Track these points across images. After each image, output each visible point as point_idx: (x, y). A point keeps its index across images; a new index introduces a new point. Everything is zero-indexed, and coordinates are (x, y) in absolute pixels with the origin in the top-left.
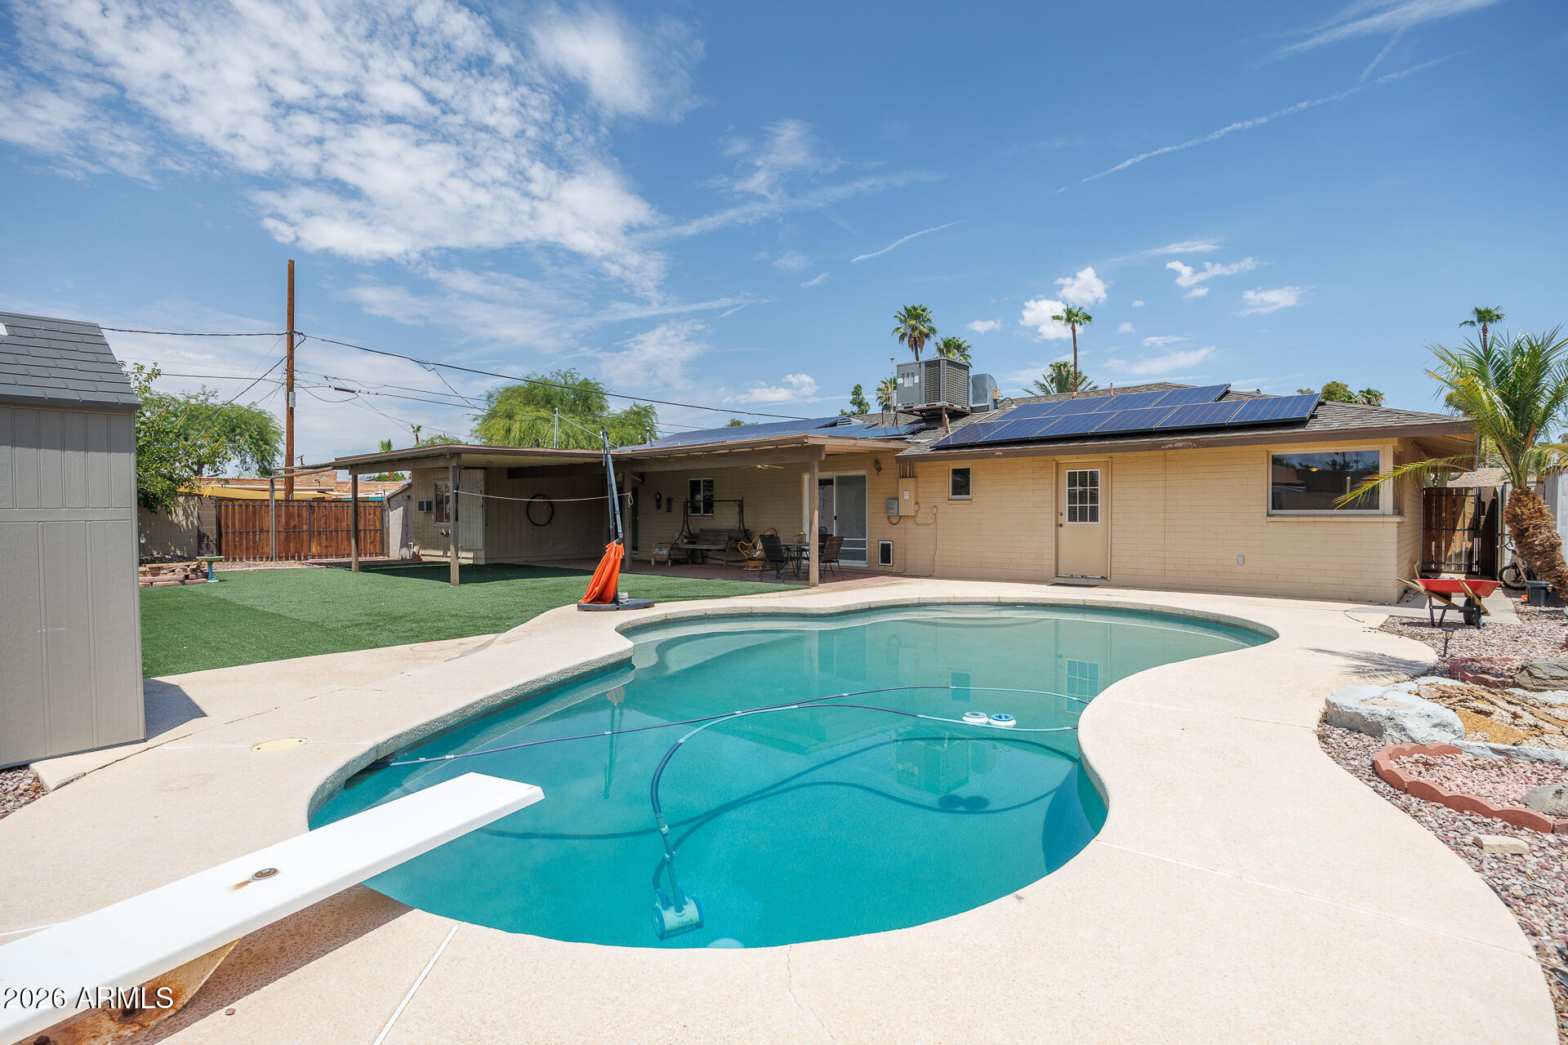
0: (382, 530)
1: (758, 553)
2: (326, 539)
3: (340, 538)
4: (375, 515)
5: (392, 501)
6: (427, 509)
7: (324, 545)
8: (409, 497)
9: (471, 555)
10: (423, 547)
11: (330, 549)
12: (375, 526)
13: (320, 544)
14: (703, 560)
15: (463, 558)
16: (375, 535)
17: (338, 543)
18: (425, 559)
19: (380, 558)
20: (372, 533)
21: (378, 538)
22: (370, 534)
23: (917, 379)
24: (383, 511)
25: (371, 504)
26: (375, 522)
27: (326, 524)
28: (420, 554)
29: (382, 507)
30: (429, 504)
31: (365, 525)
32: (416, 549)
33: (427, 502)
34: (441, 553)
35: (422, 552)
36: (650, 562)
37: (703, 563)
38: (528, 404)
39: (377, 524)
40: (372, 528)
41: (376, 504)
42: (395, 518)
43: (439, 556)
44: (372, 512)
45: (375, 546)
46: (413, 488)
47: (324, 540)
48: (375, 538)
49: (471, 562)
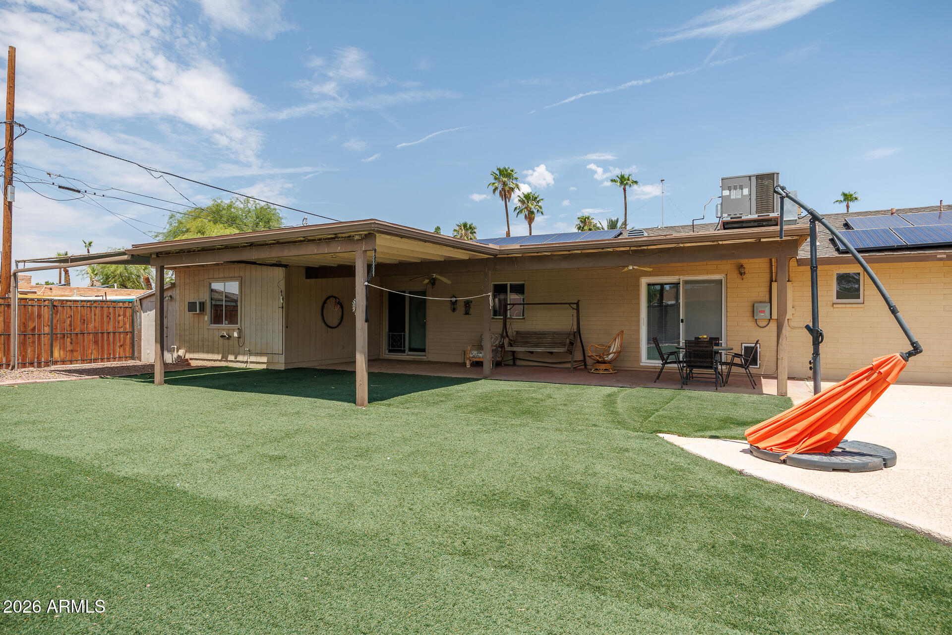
0: (132, 332)
1: (611, 356)
2: (71, 343)
3: (86, 343)
4: (125, 316)
5: (145, 302)
6: (200, 311)
7: (69, 348)
8: (171, 297)
9: (264, 359)
10: (190, 350)
11: (75, 353)
12: (125, 328)
13: (63, 347)
14: (514, 362)
15: (251, 362)
16: (125, 339)
17: (84, 346)
18: (194, 363)
19: (131, 363)
20: (122, 336)
21: (128, 341)
22: (120, 337)
23: (746, 191)
24: (134, 312)
25: (121, 305)
26: (125, 324)
27: (70, 325)
28: (186, 357)
29: (131, 309)
30: (202, 305)
31: (114, 327)
32: (181, 352)
33: (200, 303)
34: (219, 357)
35: (188, 356)
36: (464, 364)
37: (514, 365)
38: (215, 222)
39: (128, 326)
40: (122, 330)
41: (126, 305)
42: (148, 320)
43: (215, 361)
44: (122, 313)
45: (125, 350)
46: (178, 289)
47: (68, 344)
48: (125, 341)
49: (264, 366)
